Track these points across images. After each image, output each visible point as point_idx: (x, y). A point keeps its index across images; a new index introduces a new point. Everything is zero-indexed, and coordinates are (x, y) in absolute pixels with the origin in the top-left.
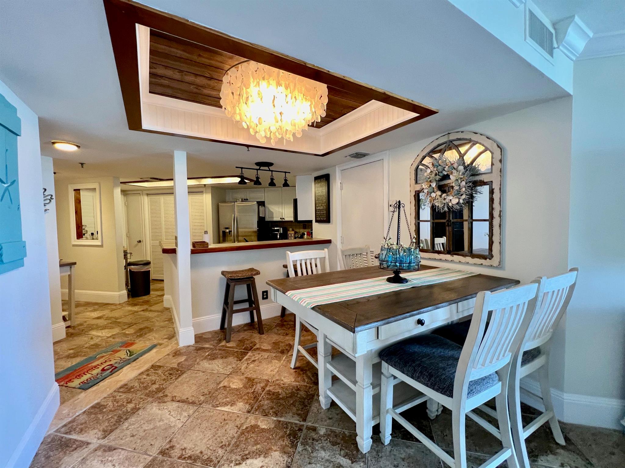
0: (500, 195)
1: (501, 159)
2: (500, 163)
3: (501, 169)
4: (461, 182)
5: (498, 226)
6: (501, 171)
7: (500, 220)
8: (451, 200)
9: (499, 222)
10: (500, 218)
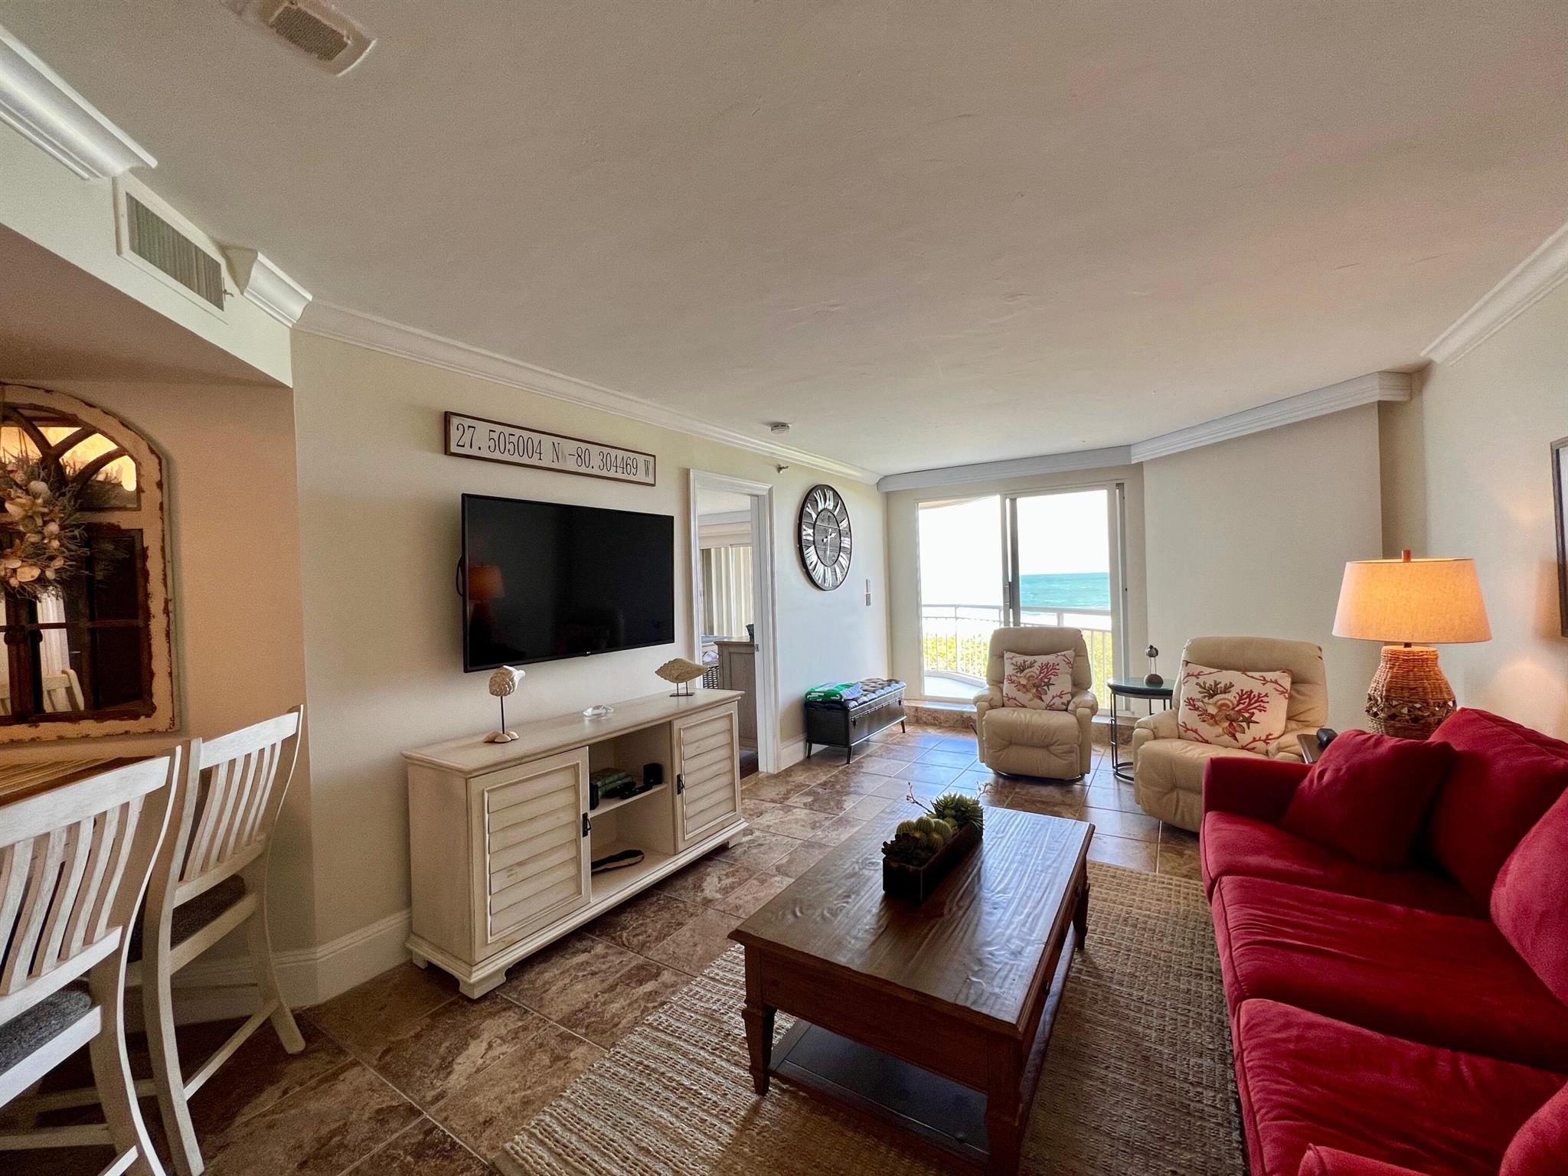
0: (165, 563)
1: (161, 481)
2: (158, 491)
3: (161, 504)
4: (45, 523)
5: (164, 635)
6: (161, 508)
7: (169, 622)
8: (14, 571)
9: (165, 626)
10: (168, 616)
